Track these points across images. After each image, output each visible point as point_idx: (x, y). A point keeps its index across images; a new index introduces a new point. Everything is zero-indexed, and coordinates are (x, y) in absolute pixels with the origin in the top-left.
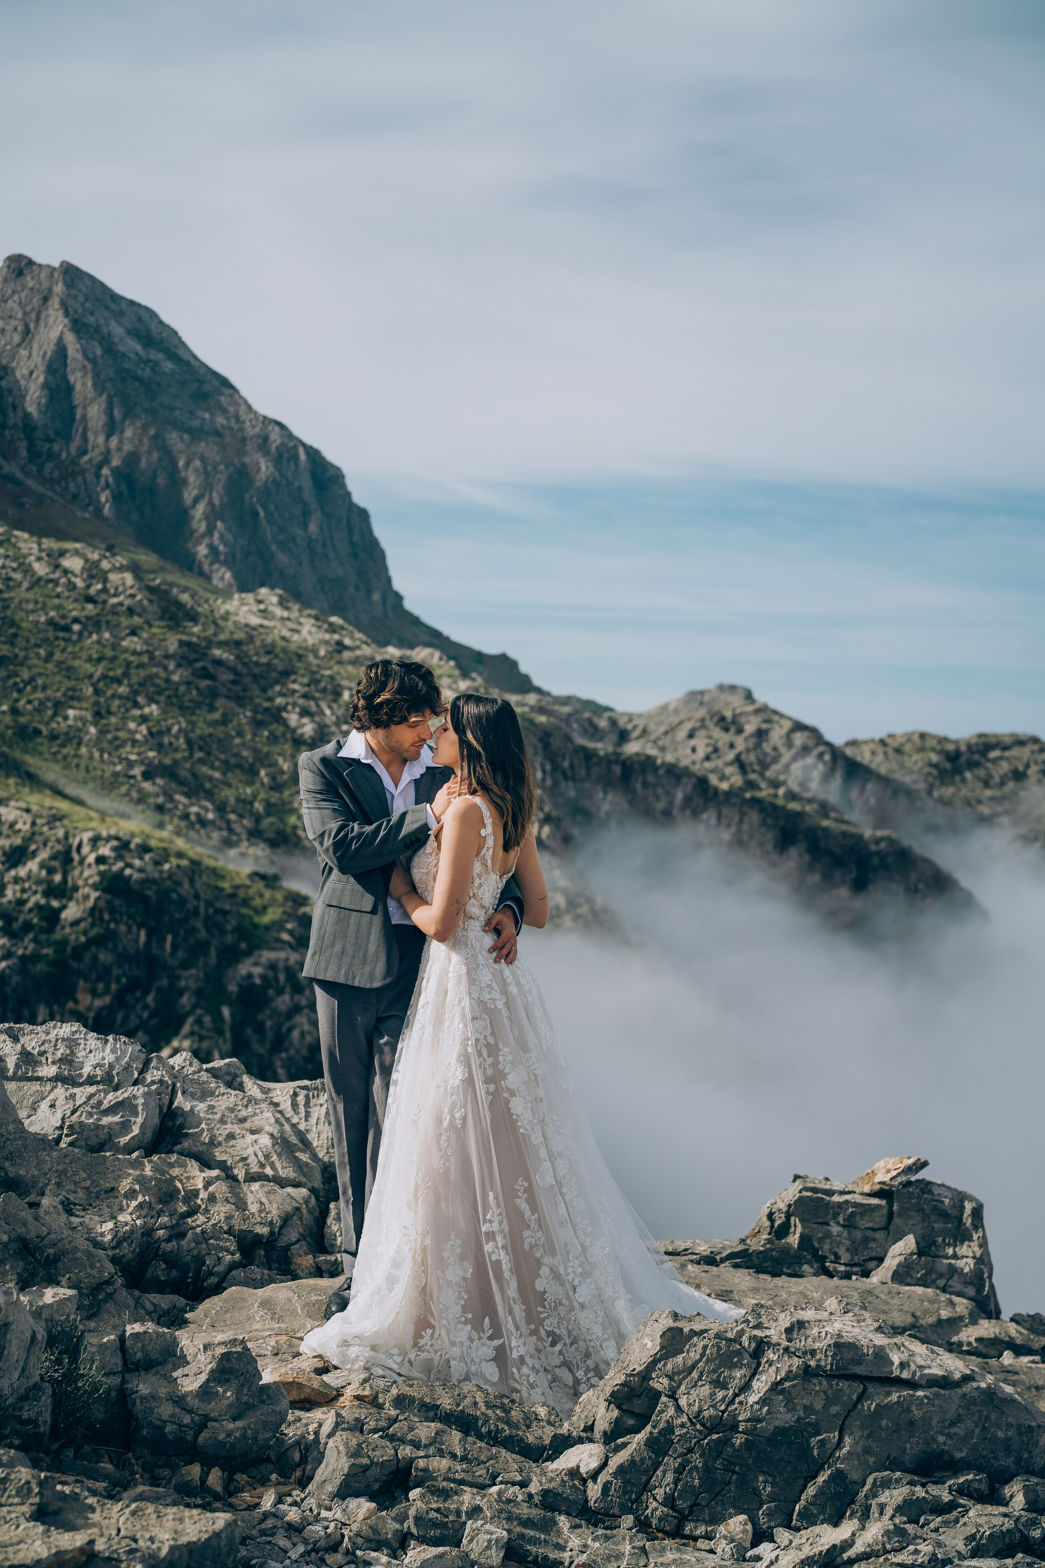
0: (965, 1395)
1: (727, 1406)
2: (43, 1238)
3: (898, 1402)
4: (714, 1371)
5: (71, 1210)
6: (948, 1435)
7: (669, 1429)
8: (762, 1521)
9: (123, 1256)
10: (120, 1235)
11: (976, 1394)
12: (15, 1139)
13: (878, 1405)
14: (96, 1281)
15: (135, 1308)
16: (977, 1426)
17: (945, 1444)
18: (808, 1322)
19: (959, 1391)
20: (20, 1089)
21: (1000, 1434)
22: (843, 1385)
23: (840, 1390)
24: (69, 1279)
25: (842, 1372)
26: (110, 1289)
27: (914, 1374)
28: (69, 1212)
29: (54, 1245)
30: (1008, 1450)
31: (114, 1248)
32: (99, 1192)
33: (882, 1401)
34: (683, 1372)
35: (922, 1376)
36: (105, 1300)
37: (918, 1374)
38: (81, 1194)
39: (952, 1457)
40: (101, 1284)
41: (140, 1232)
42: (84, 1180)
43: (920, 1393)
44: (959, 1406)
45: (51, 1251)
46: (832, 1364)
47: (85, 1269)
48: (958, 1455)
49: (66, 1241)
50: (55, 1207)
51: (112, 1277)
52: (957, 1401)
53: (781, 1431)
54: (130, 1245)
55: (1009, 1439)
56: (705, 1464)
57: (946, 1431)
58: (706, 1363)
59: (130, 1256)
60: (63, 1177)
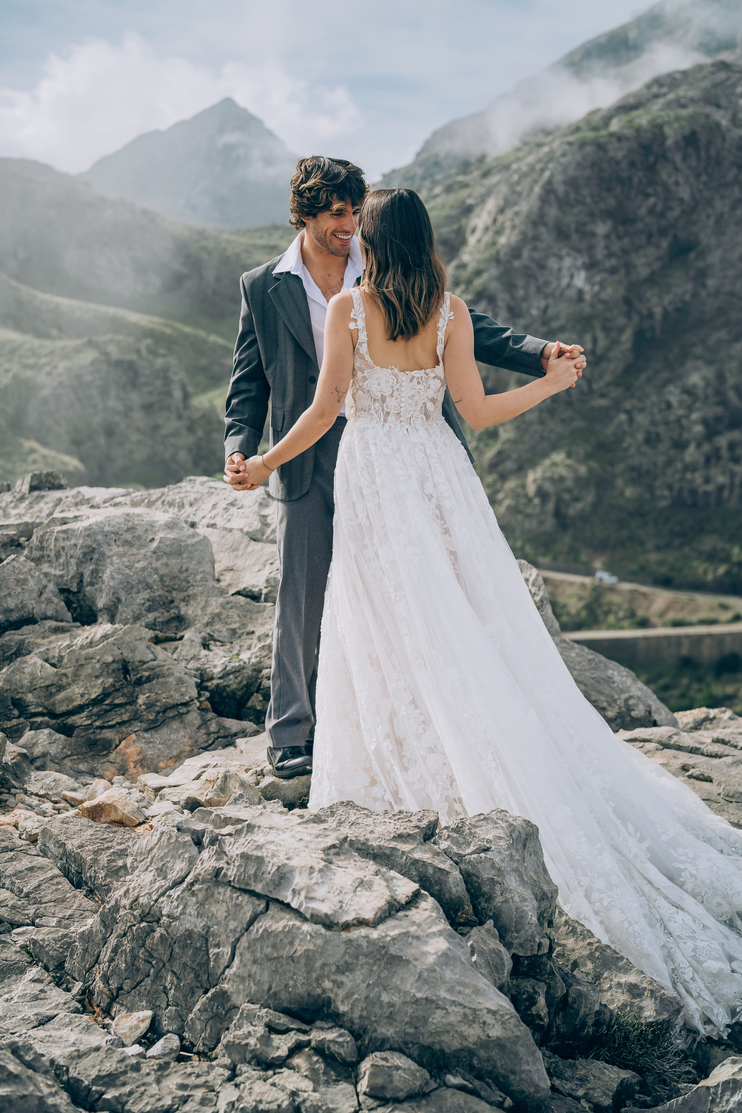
0: (350, 941)
1: (160, 896)
2: (145, 663)
3: (283, 931)
4: (162, 859)
5: (208, 646)
6: (334, 982)
7: (116, 908)
8: (164, 1023)
9: (228, 686)
10: (228, 669)
11: (365, 944)
12: (198, 586)
13: (265, 930)
14: (175, 702)
15: (199, 728)
16: (364, 982)
17: (332, 990)
18: (259, 827)
19: (344, 935)
20: (262, 549)
21: (385, 998)
22: (244, 899)
23: (238, 905)
24: (148, 697)
25: (243, 886)
26: (183, 710)
27: (301, 905)
28: (206, 646)
29: (153, 669)
30: (391, 1018)
31: (220, 678)
32: (242, 634)
33: (270, 926)
34: (145, 854)
35: (307, 908)
36: (173, 718)
37: (304, 906)
38: (225, 633)
39: (338, 1008)
40: (178, 705)
41: (251, 668)
42: (235, 622)
43: (306, 927)
44: (346, 953)
45: (146, 674)
46: (235, 875)
47: (169, 691)
48: (343, 1008)
49: (165, 668)
50: (192, 641)
51: (193, 700)
52: (343, 947)
53: (189, 934)
54: (236, 678)
55: (391, 1005)
56: (132, 950)
57: (333, 977)
58: (158, 849)
59: (234, 686)
60: (216, 619)
